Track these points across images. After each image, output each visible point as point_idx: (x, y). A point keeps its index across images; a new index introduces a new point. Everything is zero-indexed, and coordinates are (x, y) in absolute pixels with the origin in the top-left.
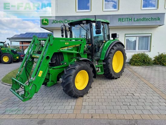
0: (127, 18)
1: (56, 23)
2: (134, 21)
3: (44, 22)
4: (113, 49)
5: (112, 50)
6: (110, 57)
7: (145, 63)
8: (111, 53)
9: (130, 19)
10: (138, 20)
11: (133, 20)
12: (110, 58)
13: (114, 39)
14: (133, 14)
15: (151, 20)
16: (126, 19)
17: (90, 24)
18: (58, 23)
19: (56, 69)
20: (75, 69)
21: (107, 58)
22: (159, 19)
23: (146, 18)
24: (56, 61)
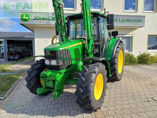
1: (38, 20)
2: (119, 22)
6: (116, 56)
7: (132, 62)
8: (117, 52)
9: (116, 19)
10: (123, 21)
11: (118, 20)
13: (115, 37)
14: (118, 15)
15: (133, 21)
17: (97, 18)
18: (41, 20)
19: (63, 74)
20: (95, 72)
21: (114, 57)
22: (140, 21)
23: (130, 20)
24: (63, 62)
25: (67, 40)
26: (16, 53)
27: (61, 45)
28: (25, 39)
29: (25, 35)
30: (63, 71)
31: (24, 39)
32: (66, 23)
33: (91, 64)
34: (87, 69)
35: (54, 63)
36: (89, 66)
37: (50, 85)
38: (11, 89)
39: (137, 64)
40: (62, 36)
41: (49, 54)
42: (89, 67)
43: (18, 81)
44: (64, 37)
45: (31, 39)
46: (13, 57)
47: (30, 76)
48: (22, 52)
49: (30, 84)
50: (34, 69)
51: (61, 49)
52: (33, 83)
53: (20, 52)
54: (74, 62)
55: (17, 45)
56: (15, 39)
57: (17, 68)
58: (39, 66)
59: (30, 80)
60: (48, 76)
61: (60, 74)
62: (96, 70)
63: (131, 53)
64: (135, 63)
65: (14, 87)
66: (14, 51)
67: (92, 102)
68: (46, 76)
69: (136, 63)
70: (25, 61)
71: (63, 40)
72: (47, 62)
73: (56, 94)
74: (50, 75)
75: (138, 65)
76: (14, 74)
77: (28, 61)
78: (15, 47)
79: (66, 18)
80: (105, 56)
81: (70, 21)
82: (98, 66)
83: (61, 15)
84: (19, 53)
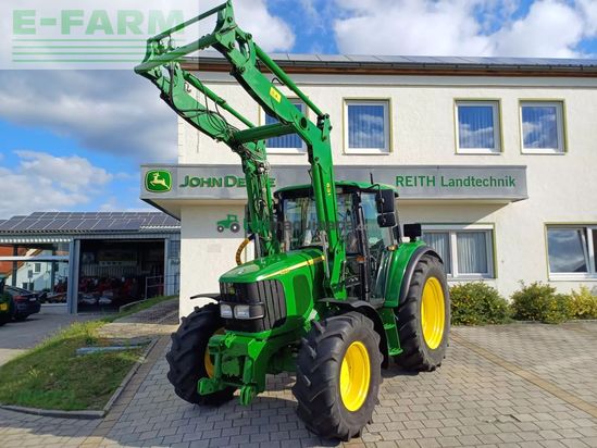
0: (422, 177)
1: (196, 186)
2: (443, 185)
3: (156, 181)
4: (421, 271)
5: (418, 274)
6: (414, 296)
7: (491, 315)
8: (417, 284)
9: (431, 178)
10: (452, 183)
11: (438, 182)
12: (414, 300)
13: (413, 240)
14: (438, 167)
15: (489, 183)
16: (419, 180)
17: (353, 197)
18: (202, 185)
19: (264, 342)
20: (340, 336)
21: (407, 299)
22: (512, 182)
23: (476, 178)
24: (266, 311)
25: (277, 251)
26: (105, 283)
27: (261, 268)
28: (141, 237)
29: (140, 223)
30: (266, 333)
31: (137, 237)
32: (276, 206)
33: (331, 316)
34: (322, 329)
35: (242, 312)
36: (328, 320)
37: (232, 369)
38: (120, 390)
39: (509, 322)
40: (263, 242)
41: (232, 291)
42: (326, 323)
43: (134, 368)
44: (269, 244)
45: (161, 236)
46: (95, 296)
47: (179, 349)
48: (123, 279)
49: (178, 372)
50: (189, 330)
51: (259, 278)
52: (186, 367)
53: (118, 281)
54: (292, 311)
55: (109, 255)
56: (108, 237)
57: (126, 333)
58: (201, 321)
59: (179, 360)
60: (228, 345)
61: (258, 340)
62: (345, 330)
63: (489, 283)
64: (502, 317)
65: (127, 385)
66: (96, 277)
67: (332, 410)
68: (223, 347)
69: (507, 318)
70: (142, 312)
71: (266, 254)
72: (226, 311)
73: (247, 391)
74: (232, 344)
75: (513, 325)
76: (119, 351)
77: (151, 310)
78: (101, 263)
79: (276, 194)
80: (383, 295)
81: (286, 201)
82: (350, 321)
83: (261, 191)
84: (116, 284)
